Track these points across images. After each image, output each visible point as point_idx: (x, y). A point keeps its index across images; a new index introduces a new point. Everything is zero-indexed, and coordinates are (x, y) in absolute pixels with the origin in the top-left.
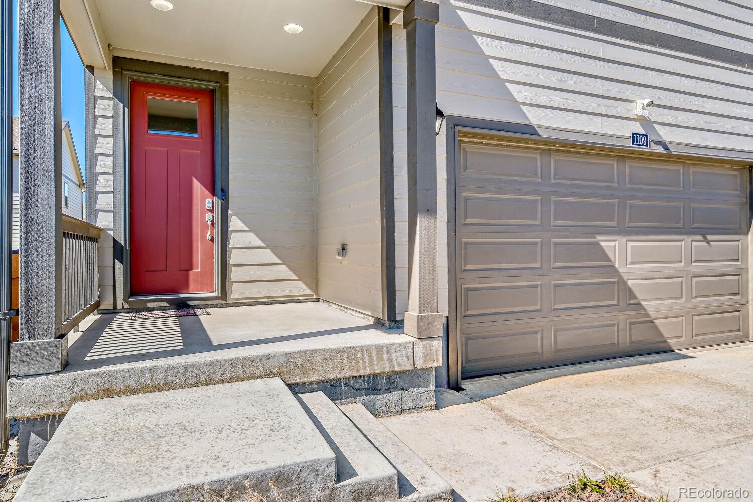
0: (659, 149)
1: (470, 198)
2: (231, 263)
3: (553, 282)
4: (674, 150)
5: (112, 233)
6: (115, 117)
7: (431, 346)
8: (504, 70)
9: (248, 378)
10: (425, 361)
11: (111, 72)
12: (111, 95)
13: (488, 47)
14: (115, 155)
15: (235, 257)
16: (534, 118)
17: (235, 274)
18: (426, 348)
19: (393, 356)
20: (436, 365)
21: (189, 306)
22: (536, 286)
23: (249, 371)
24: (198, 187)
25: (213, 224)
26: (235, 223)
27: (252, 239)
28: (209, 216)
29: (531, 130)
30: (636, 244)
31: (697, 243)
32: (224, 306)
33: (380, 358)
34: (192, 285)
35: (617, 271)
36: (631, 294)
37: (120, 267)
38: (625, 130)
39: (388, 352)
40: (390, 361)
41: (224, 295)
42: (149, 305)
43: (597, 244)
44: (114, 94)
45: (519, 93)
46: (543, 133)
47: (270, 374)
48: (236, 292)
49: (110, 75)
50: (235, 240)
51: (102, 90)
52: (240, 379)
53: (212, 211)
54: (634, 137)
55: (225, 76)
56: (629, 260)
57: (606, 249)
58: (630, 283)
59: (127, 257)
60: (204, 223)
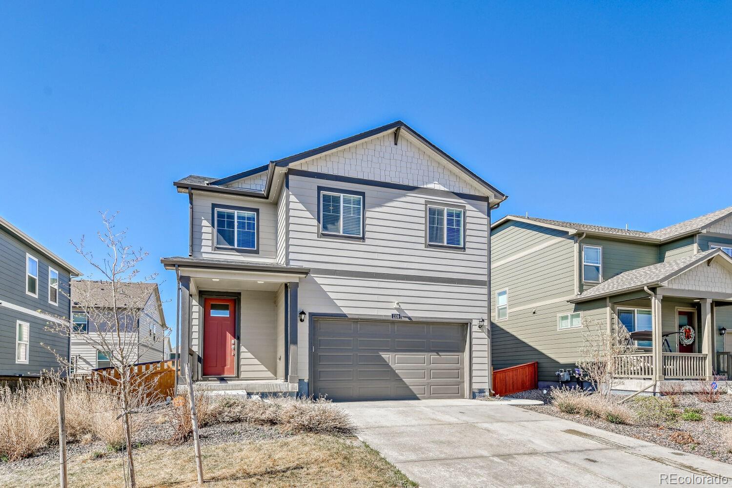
0: (407, 319)
1: (322, 340)
2: (241, 364)
3: (359, 370)
4: (414, 320)
5: (197, 353)
6: (199, 312)
7: (294, 385)
8: (332, 296)
9: (235, 390)
10: (292, 389)
11: (198, 297)
12: (198, 304)
13: (325, 288)
14: (199, 325)
15: (242, 362)
16: (345, 311)
17: (242, 368)
18: (292, 386)
19: (281, 387)
20: (296, 391)
21: (225, 380)
22: (351, 371)
23: (236, 388)
24: (229, 336)
25: (234, 349)
26: (243, 349)
27: (249, 355)
28: (233, 346)
29: (345, 316)
30: (399, 356)
31: (433, 356)
32: (238, 380)
33: (277, 387)
34: (226, 372)
35: (390, 366)
36: (397, 375)
37: (200, 365)
38: (389, 313)
39: (279, 386)
40: (280, 388)
41: (238, 376)
42: (210, 379)
43: (380, 356)
44: (199, 304)
45: (338, 303)
46: (349, 316)
47: (242, 389)
48: (242, 375)
49: (197, 297)
50: (242, 355)
51: (195, 302)
52: (234, 390)
53: (234, 344)
54: (393, 316)
55: (240, 294)
56: (396, 362)
57: (385, 358)
58: (396, 371)
59: (202, 362)
60: (231, 349)
